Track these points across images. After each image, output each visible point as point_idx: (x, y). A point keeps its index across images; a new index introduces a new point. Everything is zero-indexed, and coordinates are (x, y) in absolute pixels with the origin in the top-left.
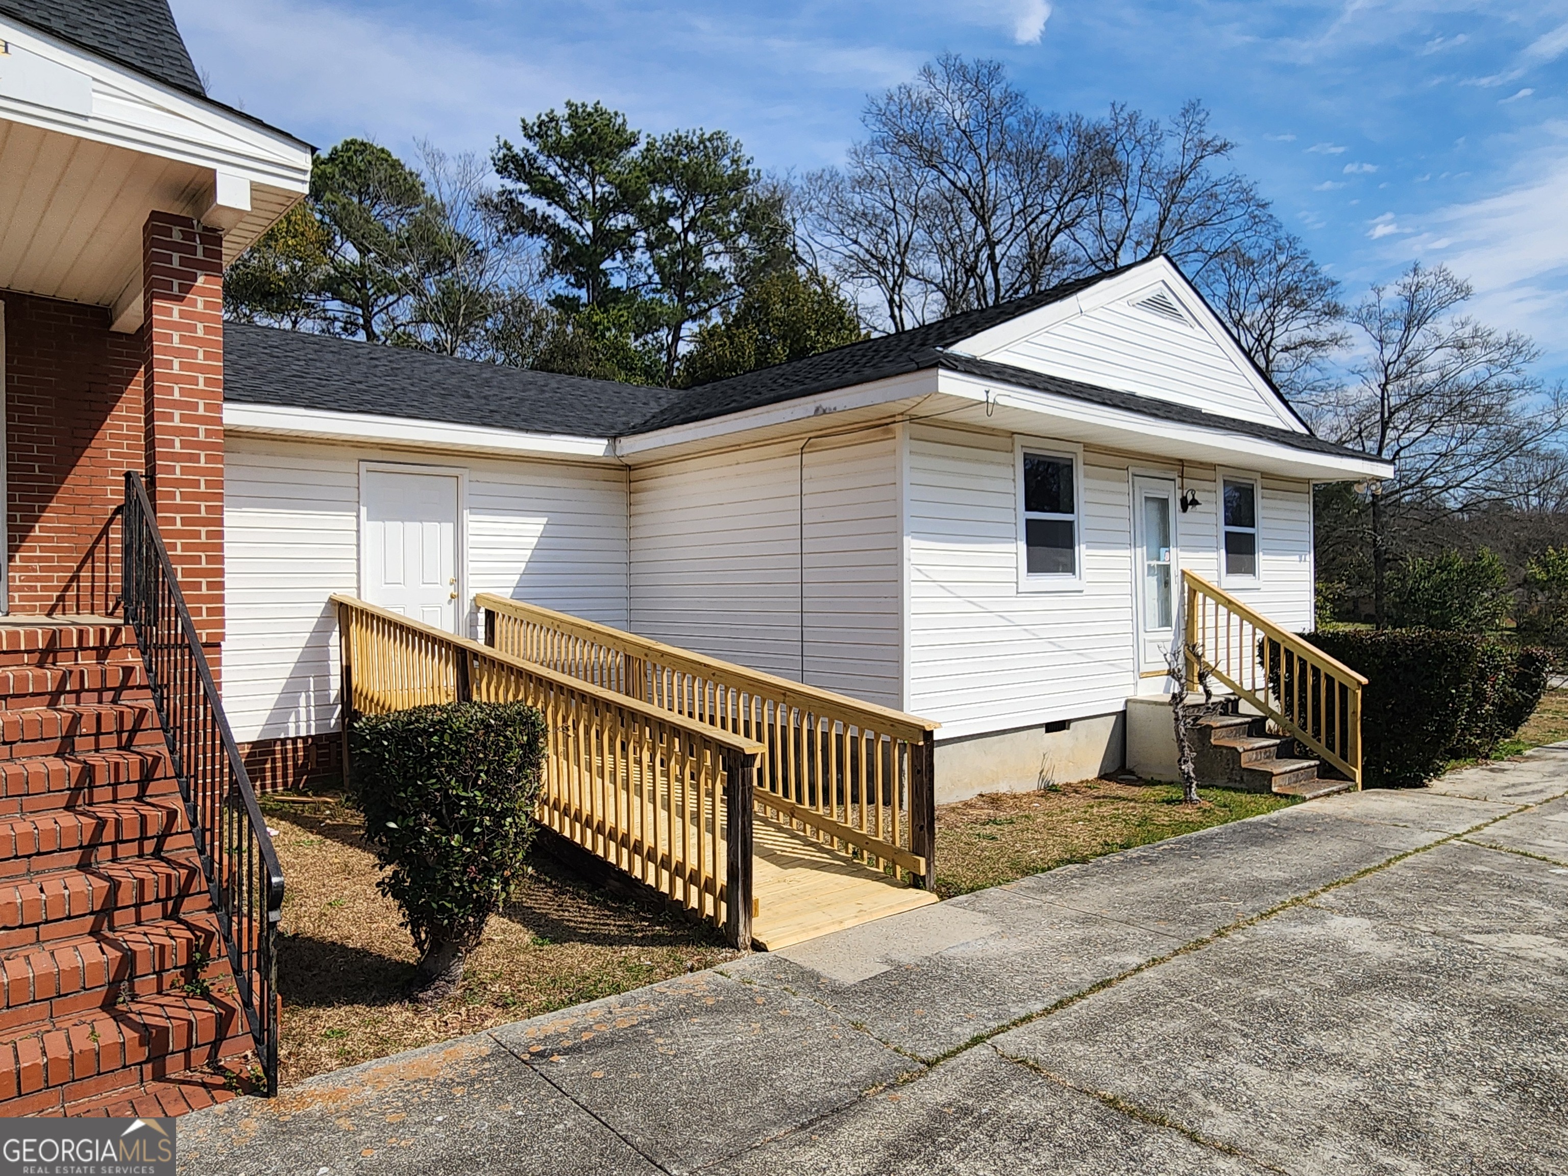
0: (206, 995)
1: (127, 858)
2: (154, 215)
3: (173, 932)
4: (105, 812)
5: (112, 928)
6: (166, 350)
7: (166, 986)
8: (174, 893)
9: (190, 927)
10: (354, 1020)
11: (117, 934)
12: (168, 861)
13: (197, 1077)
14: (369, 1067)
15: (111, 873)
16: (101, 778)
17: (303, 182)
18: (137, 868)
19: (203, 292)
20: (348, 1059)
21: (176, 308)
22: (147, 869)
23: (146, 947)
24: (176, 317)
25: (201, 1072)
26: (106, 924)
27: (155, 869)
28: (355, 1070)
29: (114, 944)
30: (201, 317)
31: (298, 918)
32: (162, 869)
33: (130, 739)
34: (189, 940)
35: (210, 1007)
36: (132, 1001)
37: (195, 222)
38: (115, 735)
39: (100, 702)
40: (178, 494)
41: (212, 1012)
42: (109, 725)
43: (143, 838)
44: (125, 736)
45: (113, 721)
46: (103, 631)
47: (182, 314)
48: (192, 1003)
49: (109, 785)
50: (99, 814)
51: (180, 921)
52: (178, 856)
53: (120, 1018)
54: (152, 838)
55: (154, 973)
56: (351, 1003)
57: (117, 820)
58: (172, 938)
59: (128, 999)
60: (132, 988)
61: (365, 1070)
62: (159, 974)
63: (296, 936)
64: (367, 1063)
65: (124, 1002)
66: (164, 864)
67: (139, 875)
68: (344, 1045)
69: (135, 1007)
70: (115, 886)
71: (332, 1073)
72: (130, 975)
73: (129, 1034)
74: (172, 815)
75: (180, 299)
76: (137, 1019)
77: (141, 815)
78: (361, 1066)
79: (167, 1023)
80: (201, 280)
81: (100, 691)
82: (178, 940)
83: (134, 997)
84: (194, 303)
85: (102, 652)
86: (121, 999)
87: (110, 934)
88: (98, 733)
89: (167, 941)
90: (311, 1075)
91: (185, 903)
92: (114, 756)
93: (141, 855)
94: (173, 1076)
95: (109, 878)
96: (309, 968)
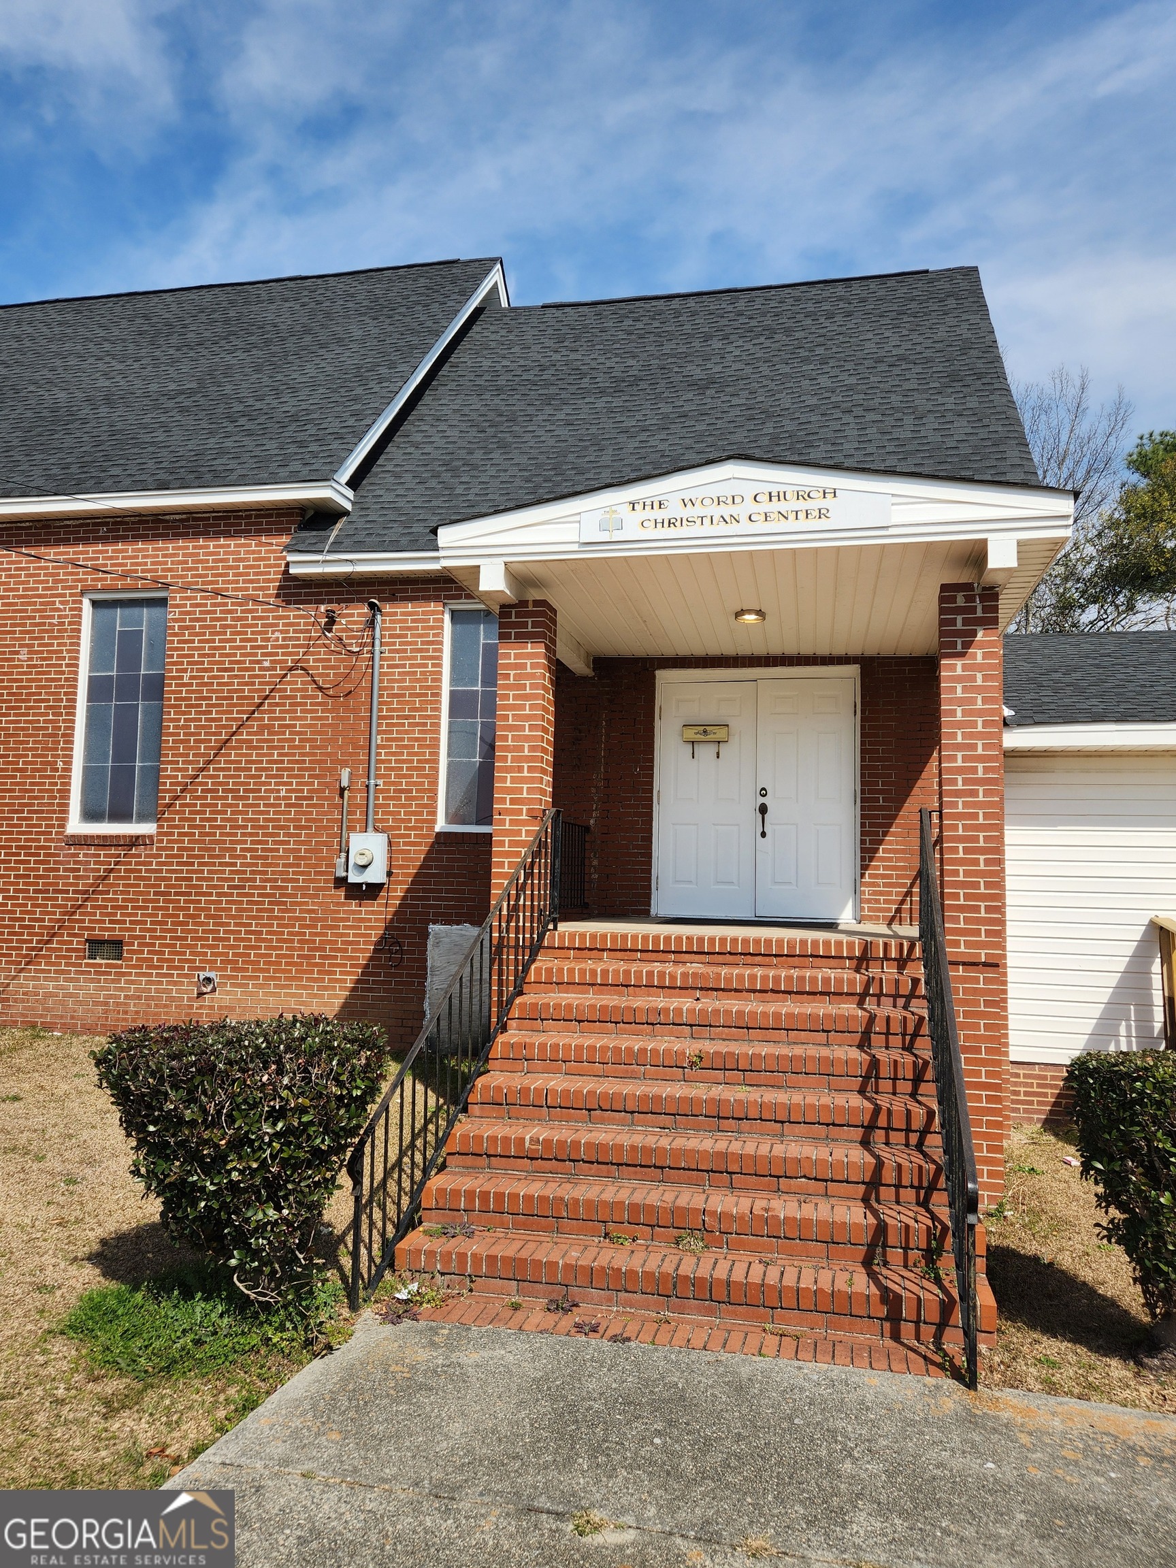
0: (938, 1281)
1: (897, 1144)
2: (944, 588)
3: (920, 1218)
4: (884, 1101)
5: (878, 1201)
6: (951, 701)
7: (910, 1263)
8: (925, 1184)
9: (934, 1217)
10: (1072, 1358)
11: (881, 1206)
12: (925, 1155)
13: (922, 1349)
14: (1066, 1403)
15: (881, 1153)
16: (885, 1071)
17: (1067, 526)
18: (901, 1154)
19: (982, 645)
20: (1051, 1388)
21: (959, 663)
22: (906, 1157)
23: (895, 1222)
24: (959, 671)
25: (927, 1347)
26: (873, 1195)
27: (913, 1159)
28: (1052, 1400)
29: (875, 1213)
30: (980, 668)
31: (1061, 1250)
32: (918, 1159)
33: (912, 1042)
34: (928, 1228)
35: (937, 1291)
36: (884, 1266)
37: (976, 585)
38: (900, 1036)
39: (895, 1006)
40: (960, 826)
41: (938, 1296)
42: (896, 1028)
43: (908, 1130)
44: (908, 1038)
45: (899, 1024)
46: (901, 945)
47: (964, 668)
48: (926, 1284)
49: (890, 1078)
50: (878, 1102)
51: (928, 1210)
52: (935, 1153)
53: (872, 1275)
54: (916, 1131)
55: (901, 1248)
56: (1074, 1341)
57: (889, 1109)
58: (917, 1221)
59: (881, 1263)
60: (884, 1254)
61: (1061, 1404)
62: (906, 1249)
63: (1051, 1264)
64: (1067, 1399)
65: (878, 1264)
66: (921, 1157)
67: (899, 1160)
68: (1053, 1375)
69: (885, 1272)
70: (880, 1164)
71: (1031, 1394)
72: (883, 1243)
73: (874, 1290)
74: (930, 1114)
75: (962, 655)
76: (884, 1281)
77: (907, 1110)
78: (1060, 1399)
79: (903, 1293)
80: (980, 634)
81: (896, 996)
82: (920, 1225)
83: (885, 1264)
84: (974, 656)
85: (902, 963)
86: (876, 1262)
87: (875, 1205)
88: (888, 1034)
89: (911, 1223)
90: (1012, 1387)
91: (934, 1195)
92: (896, 1054)
93: (907, 1145)
94: (905, 1341)
95: (877, 1157)
96: (1050, 1297)
